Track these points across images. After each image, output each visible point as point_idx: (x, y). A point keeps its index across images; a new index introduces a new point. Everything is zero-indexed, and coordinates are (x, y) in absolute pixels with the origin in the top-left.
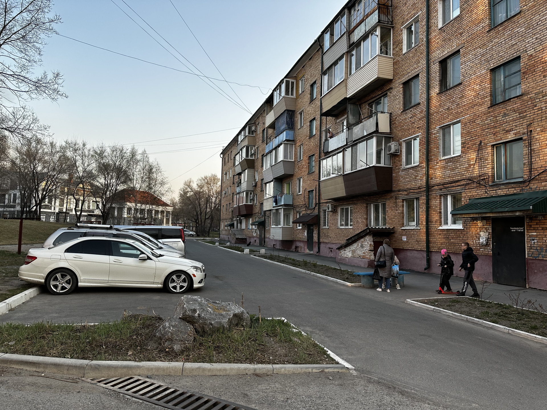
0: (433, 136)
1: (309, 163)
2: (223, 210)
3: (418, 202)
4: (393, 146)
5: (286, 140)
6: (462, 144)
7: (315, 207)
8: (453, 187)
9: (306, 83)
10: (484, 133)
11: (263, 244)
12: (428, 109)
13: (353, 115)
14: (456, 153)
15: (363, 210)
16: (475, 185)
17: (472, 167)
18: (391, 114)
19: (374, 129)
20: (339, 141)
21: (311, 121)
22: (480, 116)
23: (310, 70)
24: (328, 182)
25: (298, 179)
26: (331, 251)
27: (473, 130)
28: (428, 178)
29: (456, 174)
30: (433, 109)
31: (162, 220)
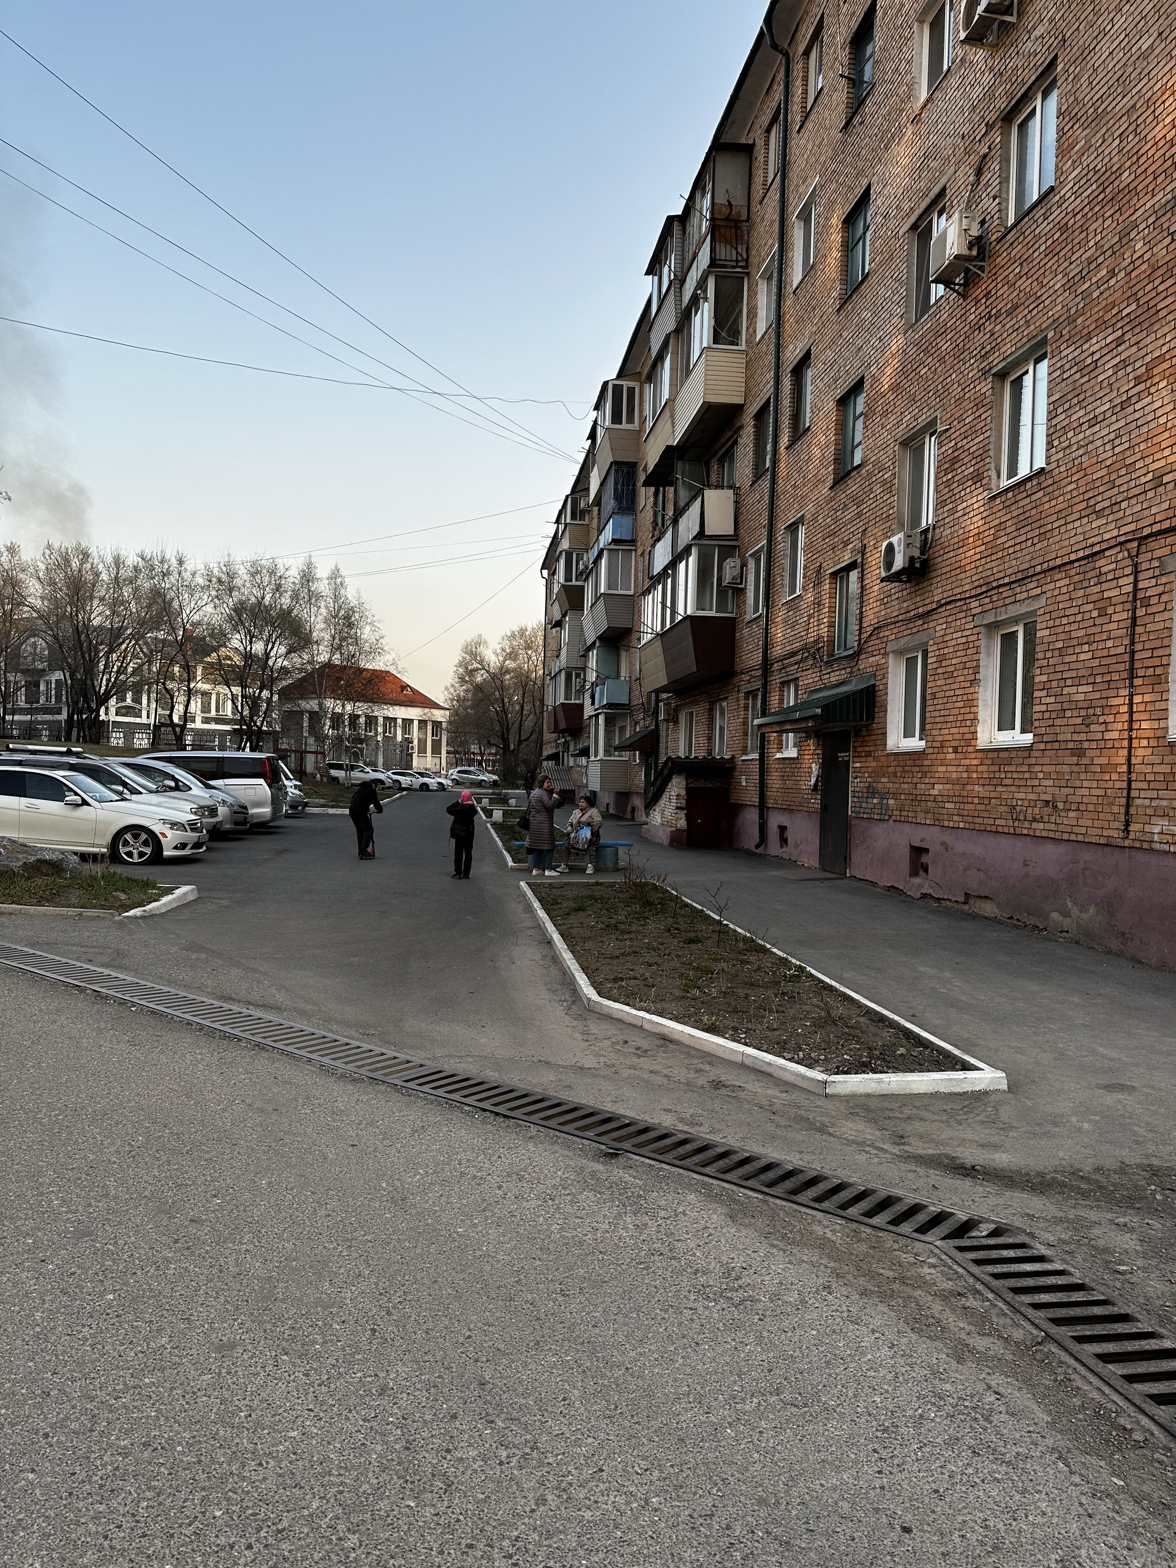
0: (778, 547)
4: (731, 567)
5: (614, 541)
6: (804, 568)
7: (654, 711)
8: (791, 665)
10: (825, 546)
12: (773, 484)
13: (688, 484)
15: (705, 717)
18: (738, 489)
19: (696, 530)
20: (665, 551)
22: (824, 504)
24: (648, 650)
27: (815, 538)
28: (766, 645)
29: (795, 637)
30: (780, 484)
31: (422, 743)
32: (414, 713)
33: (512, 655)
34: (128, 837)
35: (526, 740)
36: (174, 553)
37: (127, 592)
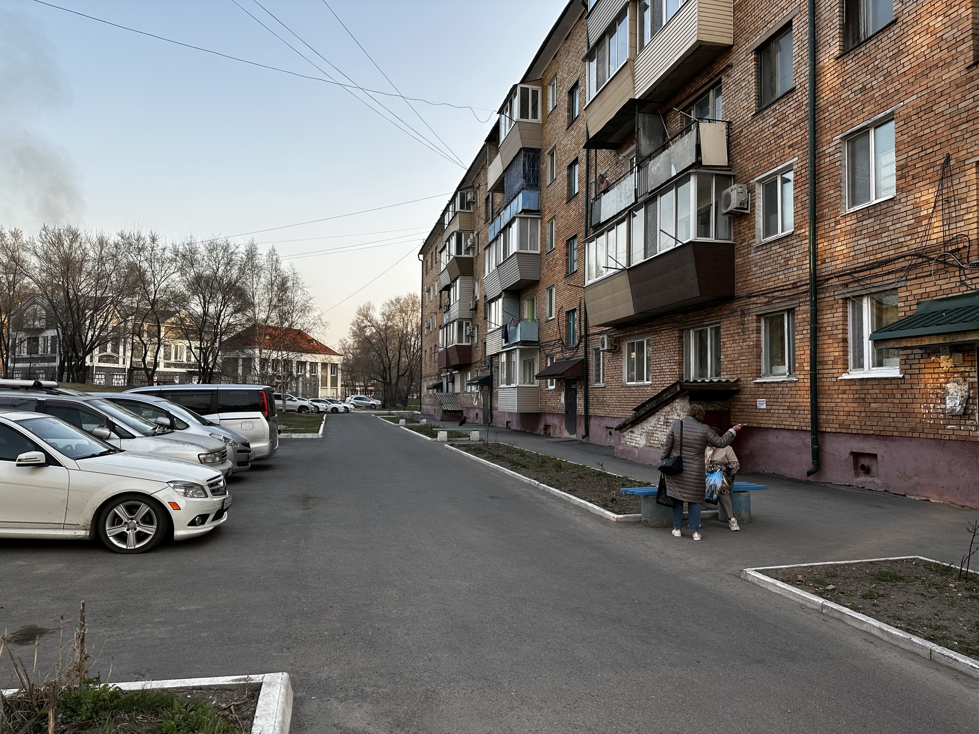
0: (828, 159)
1: (567, 255)
2: (426, 358)
3: (793, 319)
4: (735, 194)
5: (523, 211)
6: (899, 168)
7: (579, 345)
8: (877, 276)
9: (561, 89)
10: (957, 134)
11: (490, 422)
12: (815, 98)
13: (650, 138)
14: (883, 194)
15: (673, 345)
16: (933, 267)
17: (924, 222)
18: (729, 123)
19: (691, 159)
20: (621, 197)
21: (571, 167)
22: (946, 92)
23: (566, 61)
24: (600, 287)
25: (547, 289)
26: (610, 433)
27: (928, 131)
28: (815, 260)
29: (883, 245)
30: (826, 96)
32: (319, 358)
33: (391, 317)
34: (120, 511)
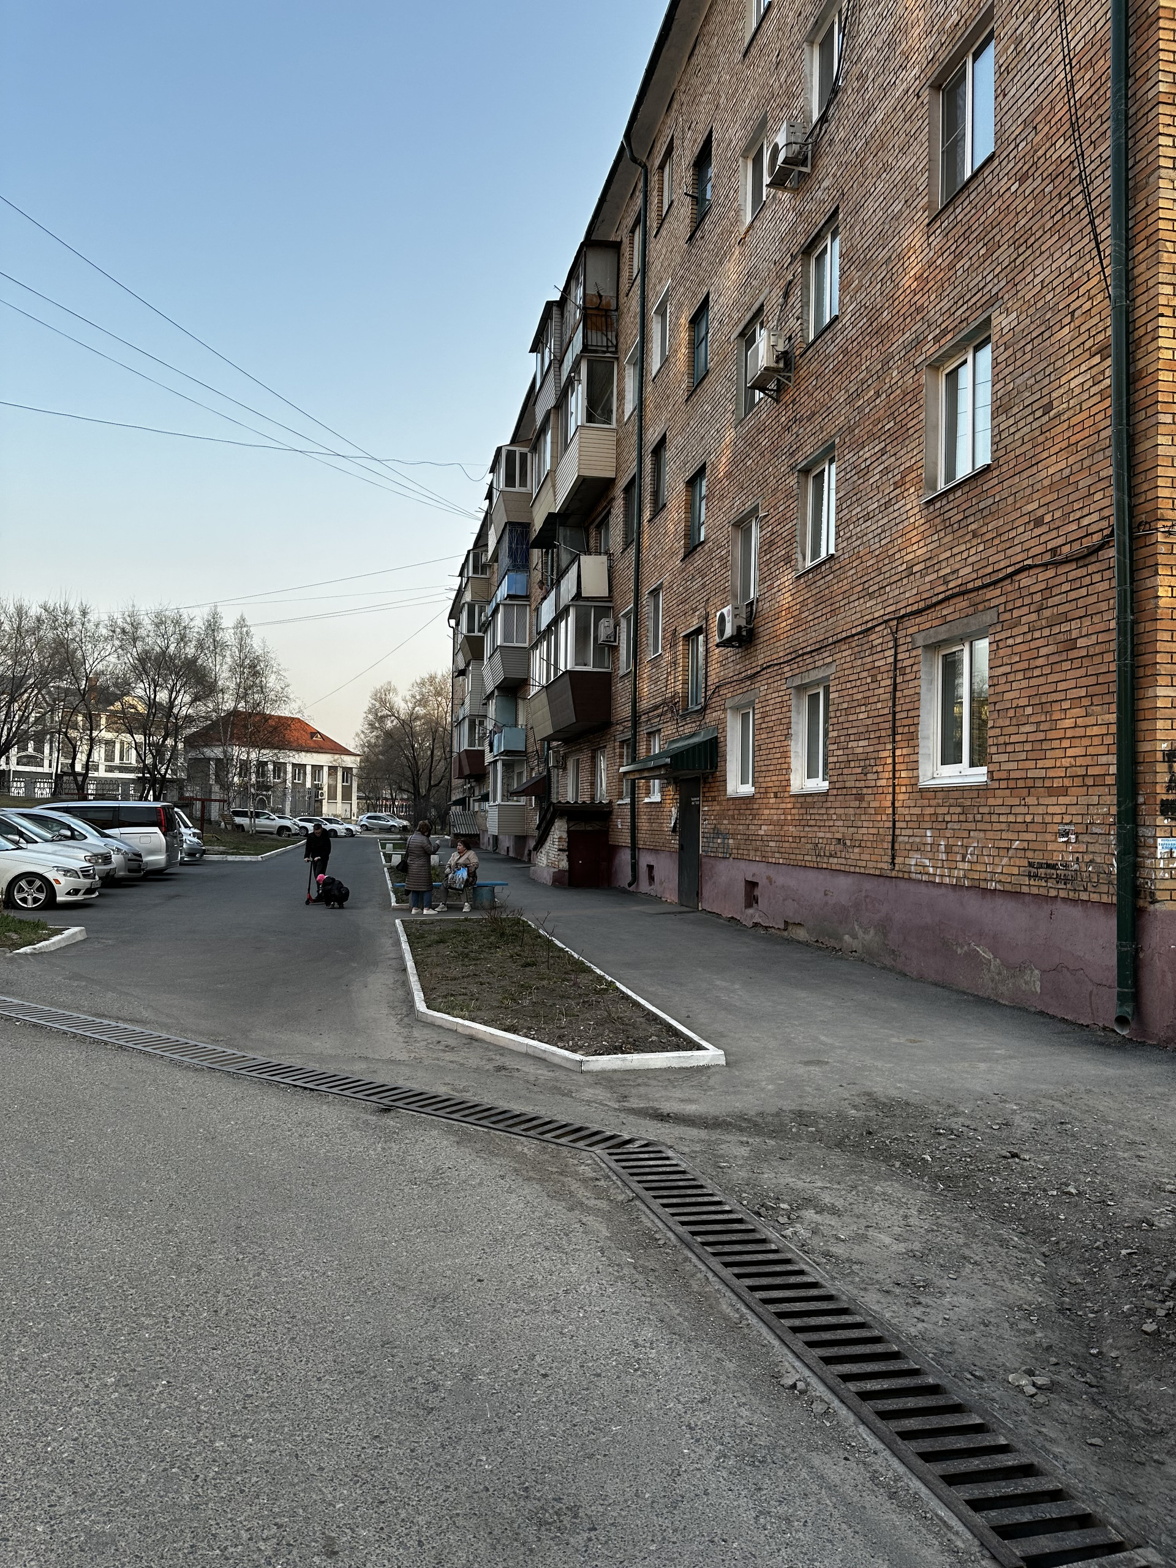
0: (643, 609)
5: (509, 597)
6: (663, 630)
8: (655, 718)
10: (678, 612)
11: (496, 848)
12: (639, 554)
13: (571, 553)
15: (588, 764)
16: (670, 715)
17: (669, 677)
18: (610, 556)
19: (574, 592)
20: (550, 609)
22: (676, 575)
24: (536, 701)
27: (671, 604)
28: (635, 698)
29: (656, 693)
31: (332, 790)
32: (324, 759)
33: (423, 702)
34: (23, 883)
35: (436, 785)
36: (78, 605)
37: (29, 642)
